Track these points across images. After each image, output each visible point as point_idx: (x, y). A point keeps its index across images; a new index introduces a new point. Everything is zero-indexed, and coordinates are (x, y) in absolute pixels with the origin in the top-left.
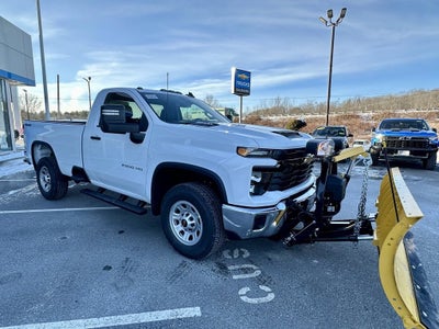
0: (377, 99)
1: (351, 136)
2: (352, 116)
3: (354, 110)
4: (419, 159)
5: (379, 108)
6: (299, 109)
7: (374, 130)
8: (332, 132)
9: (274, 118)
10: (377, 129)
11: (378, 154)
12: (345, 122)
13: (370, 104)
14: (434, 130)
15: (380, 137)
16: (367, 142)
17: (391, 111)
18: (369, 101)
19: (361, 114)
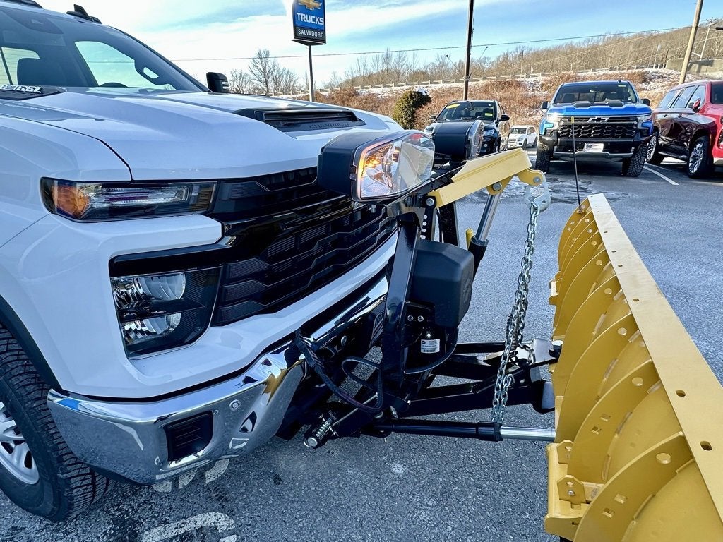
0: (550, 53)
1: (505, 118)
2: (510, 84)
3: (514, 73)
4: (616, 159)
5: (553, 68)
6: (424, 73)
7: (545, 107)
8: (473, 113)
9: (379, 91)
10: (551, 105)
11: (551, 152)
12: (498, 94)
13: (539, 61)
14: (646, 102)
15: (554, 119)
16: (532, 130)
17: (571, 73)
18: (537, 55)
19: (523, 79)
